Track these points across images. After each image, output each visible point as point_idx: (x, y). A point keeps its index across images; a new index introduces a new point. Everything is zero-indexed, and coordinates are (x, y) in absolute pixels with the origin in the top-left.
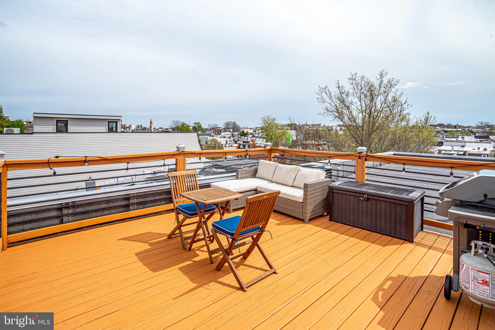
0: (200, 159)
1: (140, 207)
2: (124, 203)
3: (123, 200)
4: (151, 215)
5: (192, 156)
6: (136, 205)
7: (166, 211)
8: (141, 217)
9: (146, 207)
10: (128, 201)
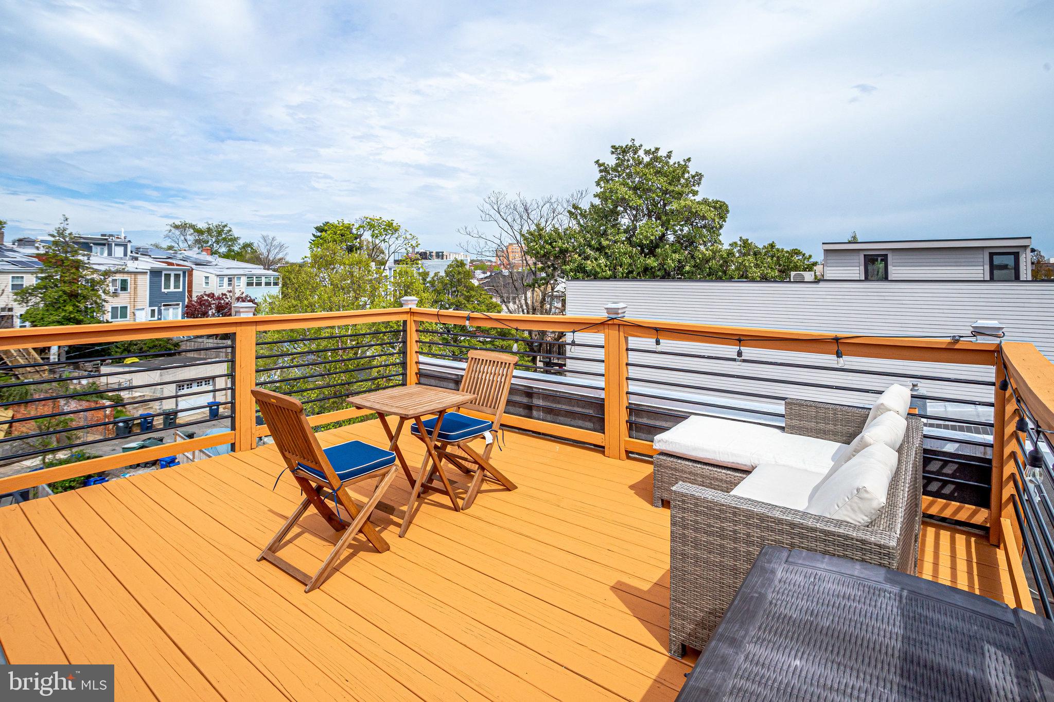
0: (658, 343)
1: (549, 417)
2: (525, 400)
3: (524, 395)
4: (566, 442)
5: (637, 332)
6: (543, 410)
7: (595, 445)
8: (550, 438)
9: (558, 421)
10: (530, 400)
